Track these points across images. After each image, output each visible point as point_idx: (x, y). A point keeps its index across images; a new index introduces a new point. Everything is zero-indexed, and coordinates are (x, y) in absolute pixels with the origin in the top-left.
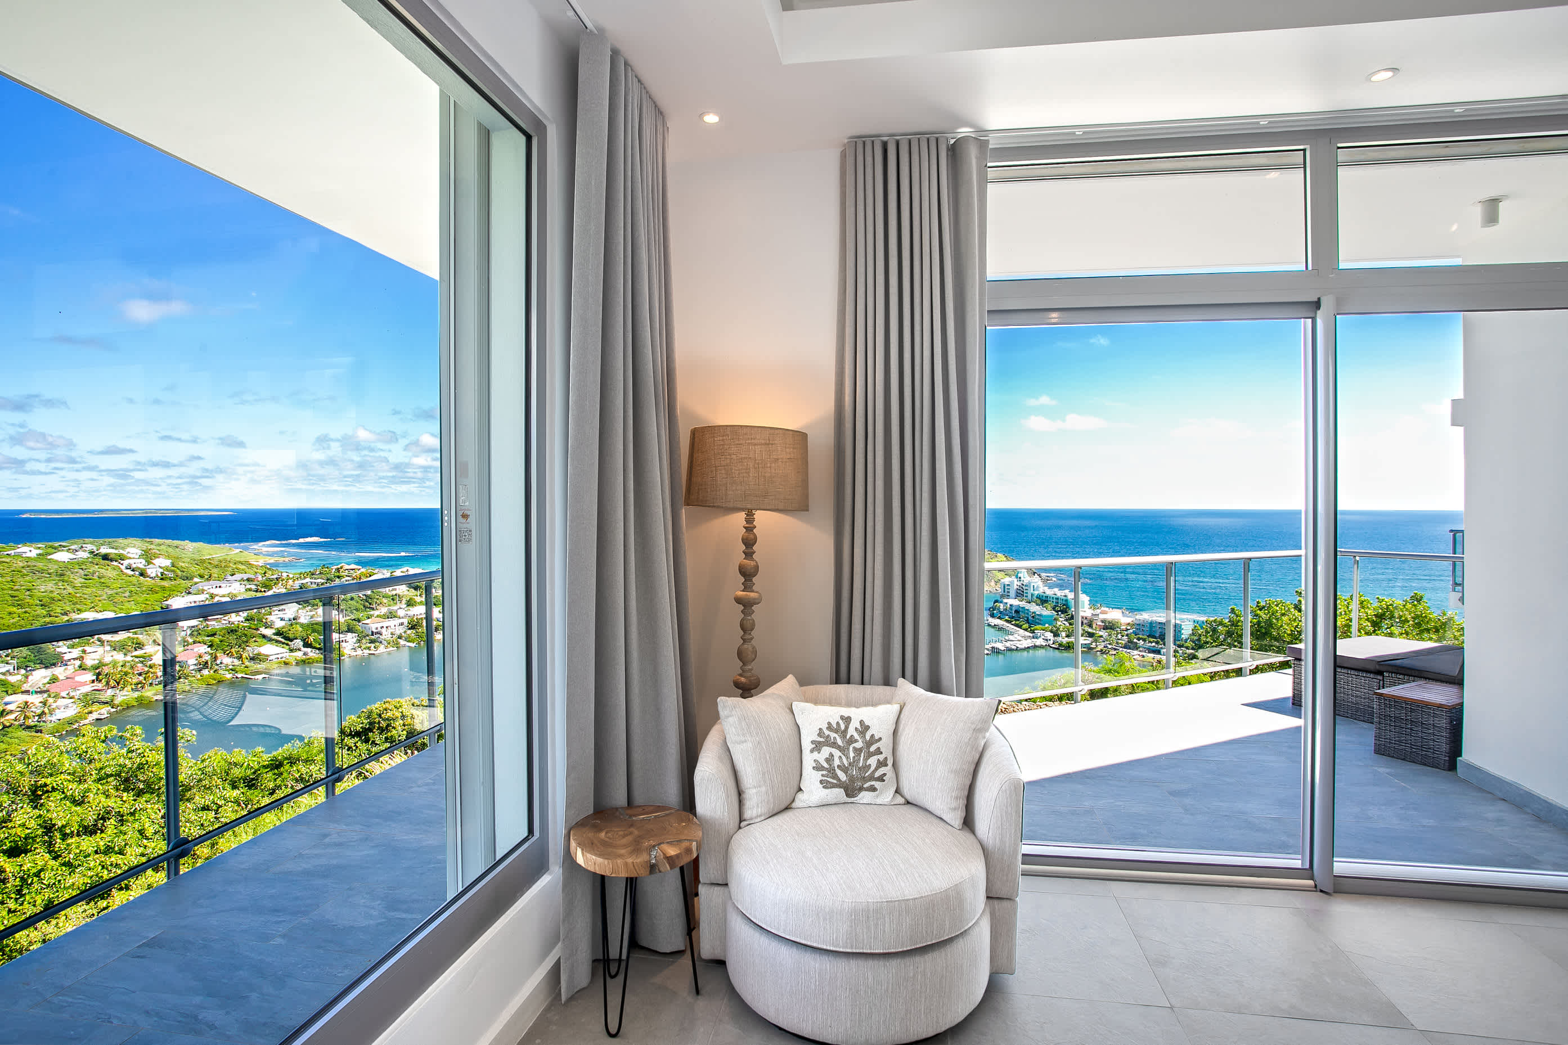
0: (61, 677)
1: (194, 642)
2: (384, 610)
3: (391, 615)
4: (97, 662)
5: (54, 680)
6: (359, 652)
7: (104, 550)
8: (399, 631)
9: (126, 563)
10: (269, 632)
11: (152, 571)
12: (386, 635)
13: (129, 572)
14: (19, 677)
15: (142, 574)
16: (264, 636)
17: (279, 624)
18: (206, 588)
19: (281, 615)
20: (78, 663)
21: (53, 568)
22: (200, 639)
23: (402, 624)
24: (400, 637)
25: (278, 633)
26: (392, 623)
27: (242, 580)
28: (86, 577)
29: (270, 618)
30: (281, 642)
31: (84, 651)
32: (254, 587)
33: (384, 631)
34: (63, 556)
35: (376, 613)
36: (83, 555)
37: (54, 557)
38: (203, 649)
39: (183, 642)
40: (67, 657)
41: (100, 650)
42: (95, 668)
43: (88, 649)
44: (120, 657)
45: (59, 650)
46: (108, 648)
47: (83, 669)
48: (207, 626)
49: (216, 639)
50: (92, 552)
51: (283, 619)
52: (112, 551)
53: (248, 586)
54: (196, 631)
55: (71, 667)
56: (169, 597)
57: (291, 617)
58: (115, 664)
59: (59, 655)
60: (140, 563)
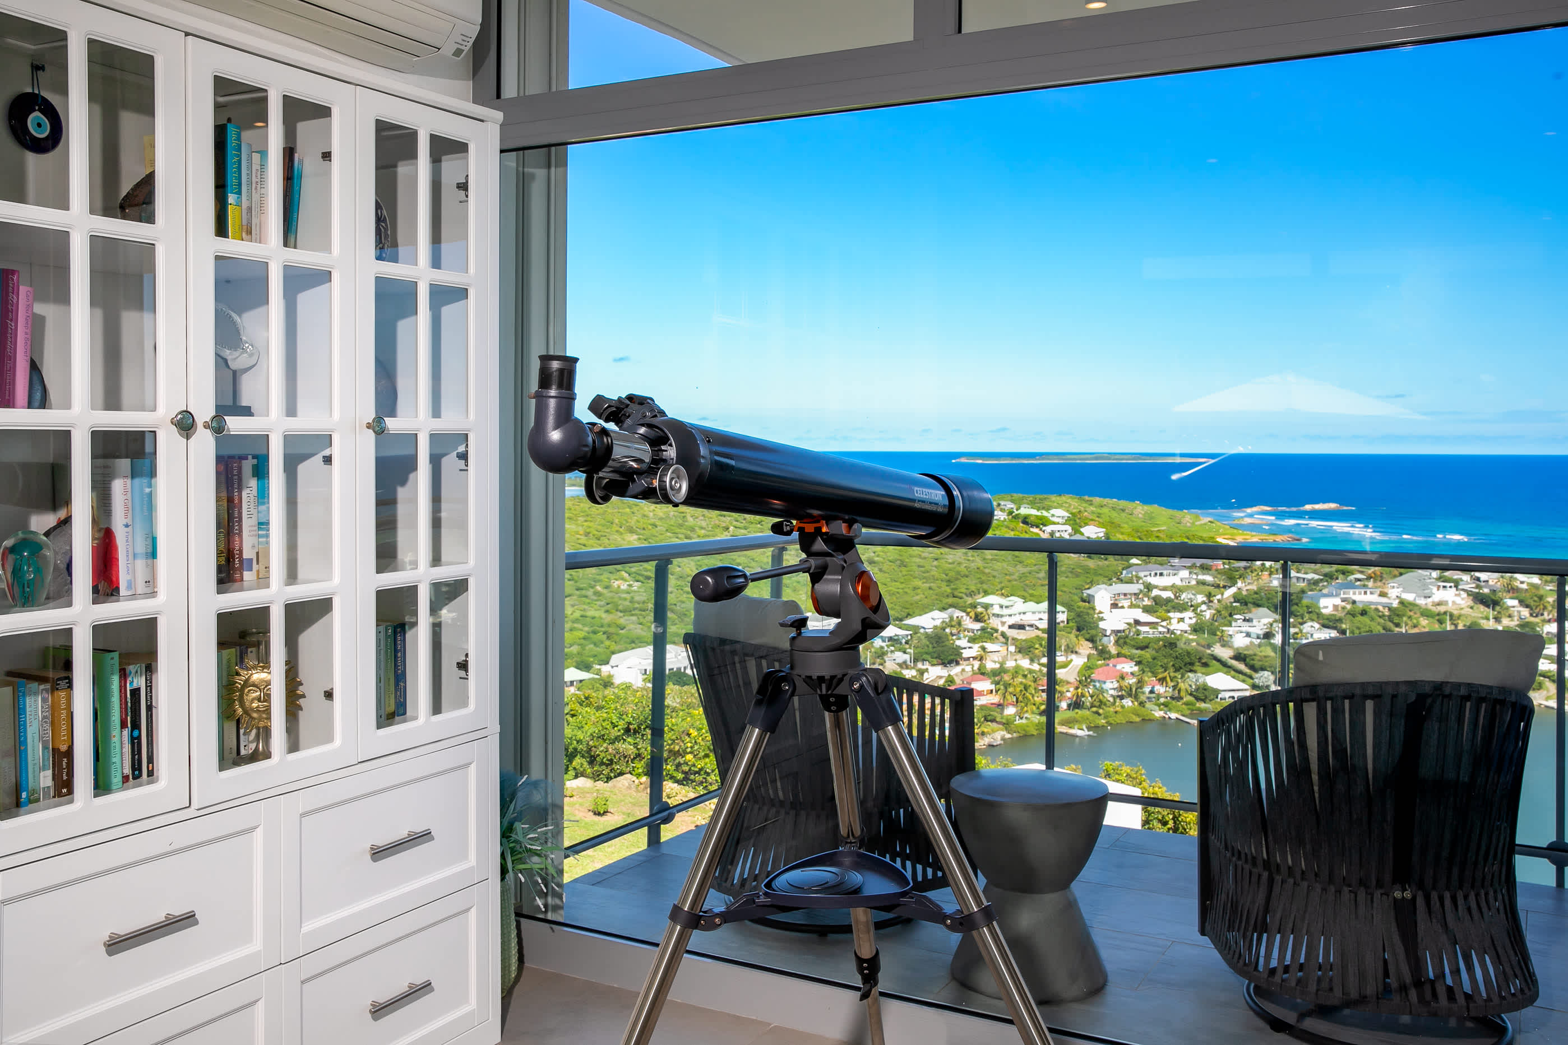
0: (958, 680)
1: (1119, 655)
4: (997, 666)
7: (1024, 511)
9: (1051, 528)
10: (1224, 653)
14: (914, 673)
16: (1218, 659)
17: (1240, 641)
18: (1142, 574)
19: (1246, 627)
20: (976, 664)
22: (1125, 651)
25: (1239, 657)
29: (1230, 630)
30: (1240, 672)
31: (984, 649)
32: (1209, 578)
38: (1128, 667)
39: (1103, 653)
40: (966, 653)
41: (1003, 649)
42: (995, 673)
43: (990, 646)
44: (1025, 663)
45: (958, 643)
46: (1012, 649)
47: (982, 673)
48: (1138, 633)
49: (1147, 655)
50: (1010, 513)
51: (1248, 635)
52: (1034, 512)
53: (1201, 577)
54: (1122, 638)
55: (968, 669)
56: (1092, 583)
57: (1261, 633)
58: (1017, 671)
59: (958, 650)
60: (1064, 531)
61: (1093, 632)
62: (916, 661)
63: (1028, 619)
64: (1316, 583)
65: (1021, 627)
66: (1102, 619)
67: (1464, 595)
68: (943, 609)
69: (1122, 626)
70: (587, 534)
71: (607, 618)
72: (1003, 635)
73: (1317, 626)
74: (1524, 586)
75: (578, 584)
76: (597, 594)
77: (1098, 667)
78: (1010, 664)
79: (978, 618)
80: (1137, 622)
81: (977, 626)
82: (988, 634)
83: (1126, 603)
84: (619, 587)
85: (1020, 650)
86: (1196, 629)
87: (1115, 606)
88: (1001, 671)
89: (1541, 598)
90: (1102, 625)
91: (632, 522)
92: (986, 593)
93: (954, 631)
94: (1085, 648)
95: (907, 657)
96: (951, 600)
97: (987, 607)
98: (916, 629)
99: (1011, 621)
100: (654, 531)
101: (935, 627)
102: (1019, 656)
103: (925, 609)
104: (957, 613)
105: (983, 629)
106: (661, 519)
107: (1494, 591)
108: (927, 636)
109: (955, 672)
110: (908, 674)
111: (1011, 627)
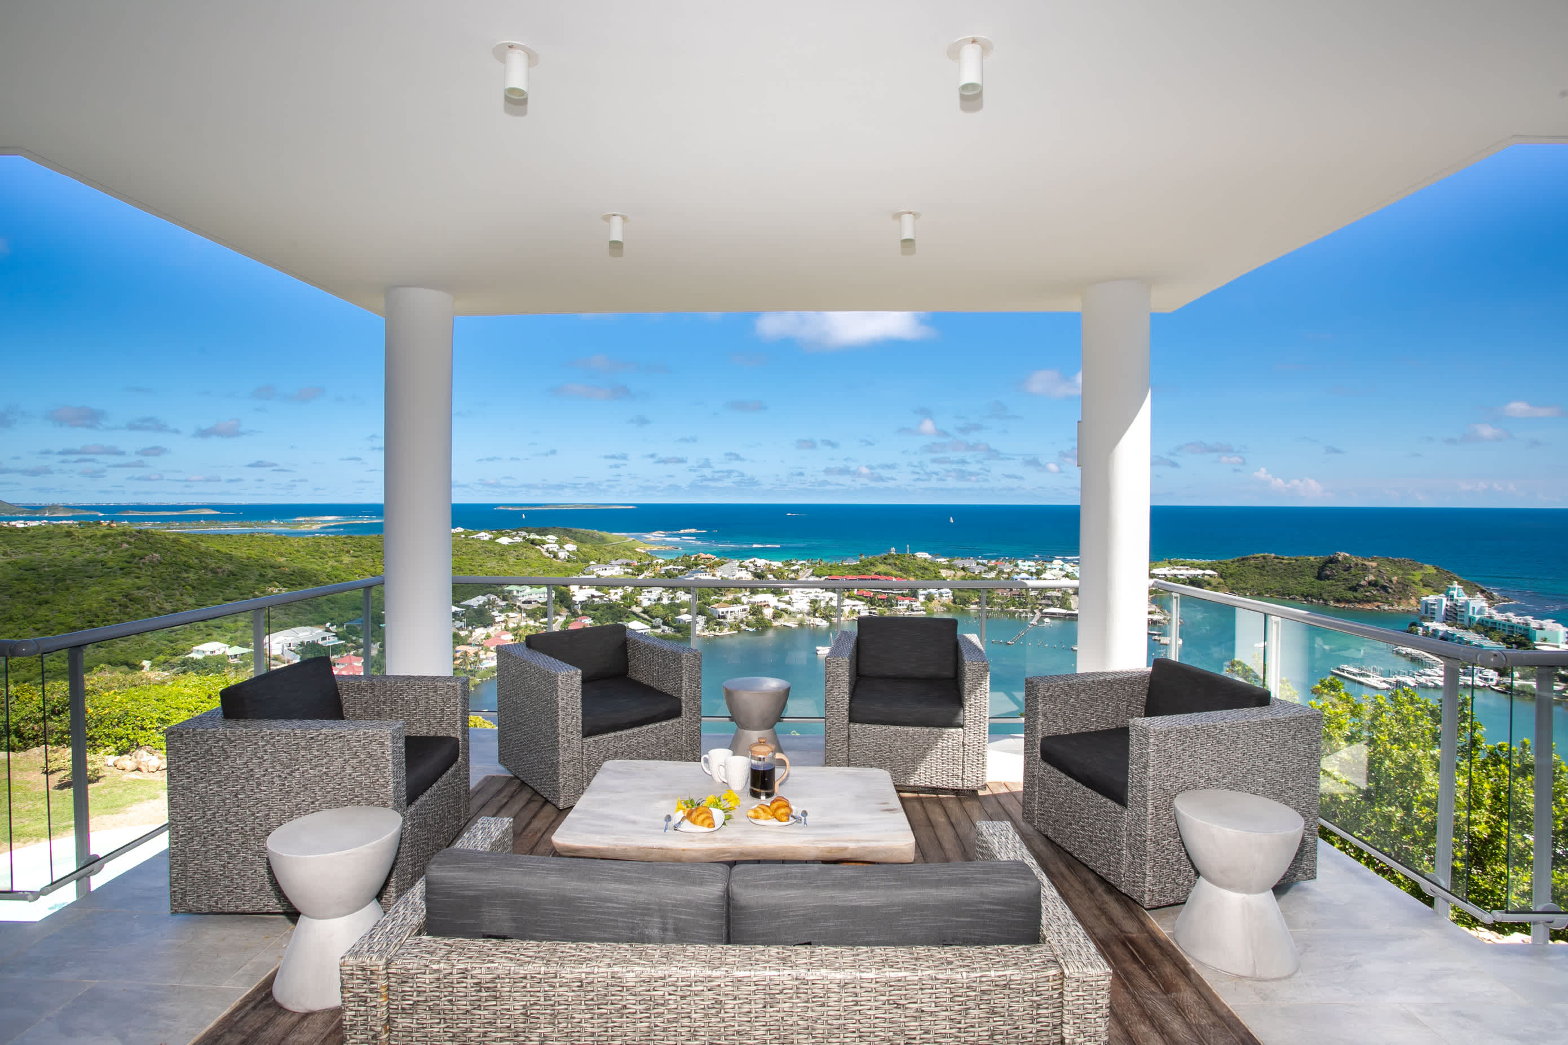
0: (493, 635)
1: (583, 615)
2: (730, 597)
3: (737, 601)
4: (516, 625)
5: (488, 637)
6: (706, 633)
7: (532, 537)
8: (742, 616)
9: (545, 546)
10: (636, 609)
11: (562, 555)
12: (730, 619)
13: (547, 555)
14: (466, 633)
15: (555, 557)
16: (634, 614)
17: (646, 603)
18: (595, 570)
19: (648, 595)
20: (503, 625)
21: (497, 549)
22: (587, 612)
23: (744, 610)
24: (742, 622)
25: (645, 611)
26: (737, 608)
27: (622, 564)
28: (518, 558)
29: (640, 598)
30: (645, 619)
31: (508, 616)
32: (630, 571)
33: (729, 616)
34: (504, 540)
35: (724, 599)
36: (518, 539)
37: (500, 541)
38: (588, 621)
39: (574, 614)
40: (497, 619)
41: (518, 615)
42: (514, 629)
43: (511, 614)
44: (531, 623)
45: (493, 613)
46: (524, 615)
47: (507, 629)
48: (593, 602)
49: (598, 613)
50: (524, 538)
51: (649, 600)
52: (538, 537)
53: (626, 570)
54: (584, 605)
55: (499, 628)
57: (656, 598)
58: (527, 627)
59: (493, 618)
60: (554, 547)
61: (569, 603)
62: (468, 625)
63: (534, 597)
64: (683, 570)
65: (530, 602)
66: (574, 595)
67: (750, 573)
68: (484, 595)
69: (584, 599)
72: (519, 607)
73: (683, 593)
74: (775, 568)
75: (242, 591)
77: (572, 622)
78: (523, 624)
79: (504, 599)
80: (593, 596)
81: (504, 603)
82: (511, 608)
83: (587, 586)
84: (272, 591)
85: (528, 616)
86: (624, 598)
87: (581, 588)
88: (519, 628)
89: (782, 573)
90: (574, 599)
91: (283, 550)
92: (509, 584)
93: (491, 607)
94: (565, 612)
95: (463, 624)
96: (488, 589)
97: (510, 592)
98: (468, 607)
99: (524, 599)
100: (298, 555)
101: (480, 605)
102: (528, 619)
103: (473, 596)
104: (493, 597)
105: (507, 605)
106: (303, 547)
107: (762, 571)
108: (475, 611)
109: (491, 630)
110: (463, 633)
111: (524, 602)
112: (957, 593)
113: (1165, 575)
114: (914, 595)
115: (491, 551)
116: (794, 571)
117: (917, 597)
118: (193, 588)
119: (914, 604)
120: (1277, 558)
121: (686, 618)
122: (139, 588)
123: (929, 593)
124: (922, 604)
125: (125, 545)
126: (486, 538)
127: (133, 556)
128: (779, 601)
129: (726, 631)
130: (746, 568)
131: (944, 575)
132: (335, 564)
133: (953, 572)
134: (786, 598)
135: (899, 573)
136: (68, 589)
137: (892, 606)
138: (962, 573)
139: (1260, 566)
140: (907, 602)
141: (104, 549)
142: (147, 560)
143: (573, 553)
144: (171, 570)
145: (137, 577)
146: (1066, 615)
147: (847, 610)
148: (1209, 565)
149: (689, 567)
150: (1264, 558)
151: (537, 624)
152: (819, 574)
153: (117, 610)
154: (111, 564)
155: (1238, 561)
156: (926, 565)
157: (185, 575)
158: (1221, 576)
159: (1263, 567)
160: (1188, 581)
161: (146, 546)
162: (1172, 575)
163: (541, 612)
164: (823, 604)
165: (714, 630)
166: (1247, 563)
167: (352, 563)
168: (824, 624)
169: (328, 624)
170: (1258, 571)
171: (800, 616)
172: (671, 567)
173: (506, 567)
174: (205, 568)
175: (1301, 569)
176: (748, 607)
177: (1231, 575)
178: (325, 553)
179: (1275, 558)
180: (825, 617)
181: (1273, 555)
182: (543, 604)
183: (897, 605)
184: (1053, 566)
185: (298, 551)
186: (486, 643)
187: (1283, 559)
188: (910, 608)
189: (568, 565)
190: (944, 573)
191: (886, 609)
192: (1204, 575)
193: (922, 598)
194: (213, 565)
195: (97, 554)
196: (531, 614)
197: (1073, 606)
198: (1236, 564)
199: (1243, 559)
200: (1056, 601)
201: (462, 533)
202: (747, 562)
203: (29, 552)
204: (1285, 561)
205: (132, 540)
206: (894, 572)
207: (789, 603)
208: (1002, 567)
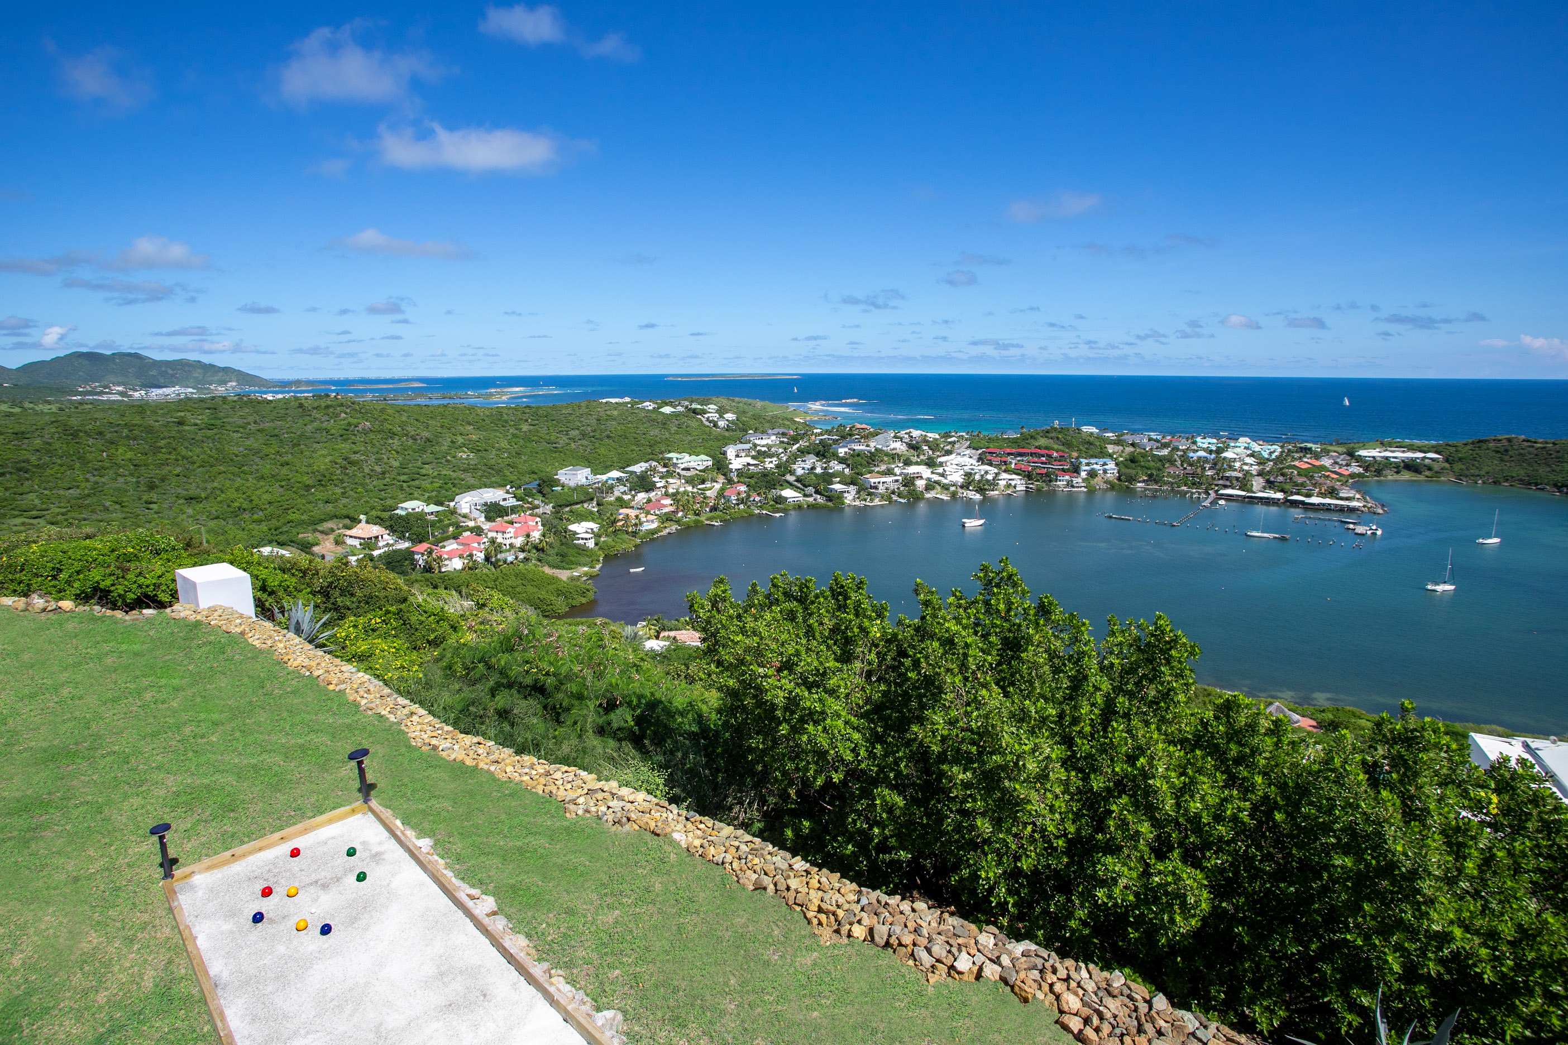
0: (653, 500)
1: (738, 482)
2: (883, 467)
3: (889, 472)
4: (675, 491)
5: (649, 501)
6: (857, 503)
7: (694, 406)
8: (894, 486)
9: (706, 416)
10: (791, 478)
11: (722, 424)
12: (881, 489)
13: (707, 423)
14: (629, 497)
15: (715, 426)
16: (788, 482)
17: (800, 472)
18: (752, 439)
19: (802, 464)
20: (664, 490)
21: (660, 418)
22: (742, 480)
23: (897, 481)
24: (893, 492)
25: (798, 480)
26: (889, 479)
27: (778, 433)
28: (679, 426)
29: (795, 467)
30: (798, 488)
31: (668, 482)
32: (786, 440)
33: (880, 486)
34: (667, 410)
35: (877, 469)
36: (680, 409)
37: (662, 410)
38: (743, 488)
39: (730, 481)
40: (658, 485)
41: (678, 482)
42: (674, 495)
43: (671, 480)
44: (690, 488)
45: (654, 479)
46: (683, 481)
47: (666, 495)
48: (749, 470)
49: (753, 481)
50: (687, 407)
51: (803, 469)
52: (699, 407)
53: (782, 439)
54: (740, 473)
55: (659, 493)
56: (726, 444)
57: (810, 467)
58: (686, 492)
59: (654, 483)
60: (715, 416)
61: (725, 470)
62: (631, 490)
63: (692, 464)
64: (837, 440)
65: (688, 469)
66: (731, 463)
67: (905, 444)
68: (646, 462)
69: (740, 467)
70: (442, 427)
71: (454, 475)
72: (678, 474)
73: (836, 462)
74: (931, 439)
76: (447, 461)
77: (727, 489)
78: (682, 490)
79: (665, 466)
80: (749, 464)
81: (665, 470)
82: (670, 474)
83: (743, 454)
84: (461, 456)
85: (687, 482)
86: (778, 467)
87: (737, 456)
88: (678, 493)
89: (938, 445)
90: (730, 466)
91: (470, 419)
92: (670, 452)
93: (652, 473)
94: (721, 479)
95: (626, 489)
96: (651, 456)
97: (670, 459)
98: (632, 473)
99: (683, 466)
100: (484, 423)
101: (642, 471)
102: (686, 485)
103: (637, 462)
104: (654, 463)
105: (667, 471)
106: (488, 416)
107: (917, 443)
108: (638, 477)
109: (652, 494)
110: (626, 497)
111: (683, 469)
112: (1124, 470)
113: (1374, 457)
114: (1076, 470)
115: (654, 420)
116: (950, 443)
117: (1079, 473)
118: (398, 452)
119: (1075, 480)
120: (1528, 441)
121: (838, 487)
122: (355, 453)
123: (1093, 469)
124: (1084, 480)
125: (343, 415)
126: (650, 408)
127: (349, 425)
128: (932, 473)
129: (877, 502)
130: (901, 439)
131: (1110, 451)
132: (515, 432)
133: (1121, 448)
134: (940, 470)
135: (1061, 447)
136: (302, 453)
137: (1050, 481)
138: (1132, 449)
139: (1502, 450)
140: (1067, 477)
141: (327, 418)
142: (360, 428)
143: (732, 422)
144: (379, 436)
145: (354, 443)
146: (1245, 497)
147: (1002, 483)
148: (1433, 447)
149: (843, 437)
150: (1509, 440)
151: (695, 490)
152: (976, 446)
153: (339, 472)
154: (333, 431)
155: (1473, 443)
156: (1092, 439)
157: (391, 441)
158: (1447, 460)
159: (1506, 451)
160: (1402, 465)
161: (358, 415)
162: (1382, 457)
163: (699, 479)
164: (977, 477)
165: (865, 500)
166: (1484, 446)
167: (530, 431)
168: (978, 497)
169: (508, 487)
170: (1499, 455)
171: (953, 489)
172: (826, 436)
173: (667, 435)
174: (406, 435)
175: (1560, 454)
176: (900, 478)
177: (1460, 459)
178: (506, 421)
179: (1524, 441)
180: (980, 490)
181: (1523, 437)
182: (700, 471)
183: (1056, 480)
184: (1238, 444)
185: (484, 420)
186: (647, 507)
187: (1535, 442)
188: (1070, 484)
189: (727, 434)
190: (1111, 448)
191: (1044, 485)
192: (1425, 458)
193: (1083, 474)
194: (413, 433)
195: (322, 422)
196: (690, 481)
197: (1254, 489)
198: (1469, 447)
199: (1480, 441)
200: (1235, 482)
201: (628, 403)
202: (902, 433)
203: (272, 421)
204: (1539, 445)
205: (348, 411)
206: (1056, 447)
207: (942, 475)
208: (1177, 444)
